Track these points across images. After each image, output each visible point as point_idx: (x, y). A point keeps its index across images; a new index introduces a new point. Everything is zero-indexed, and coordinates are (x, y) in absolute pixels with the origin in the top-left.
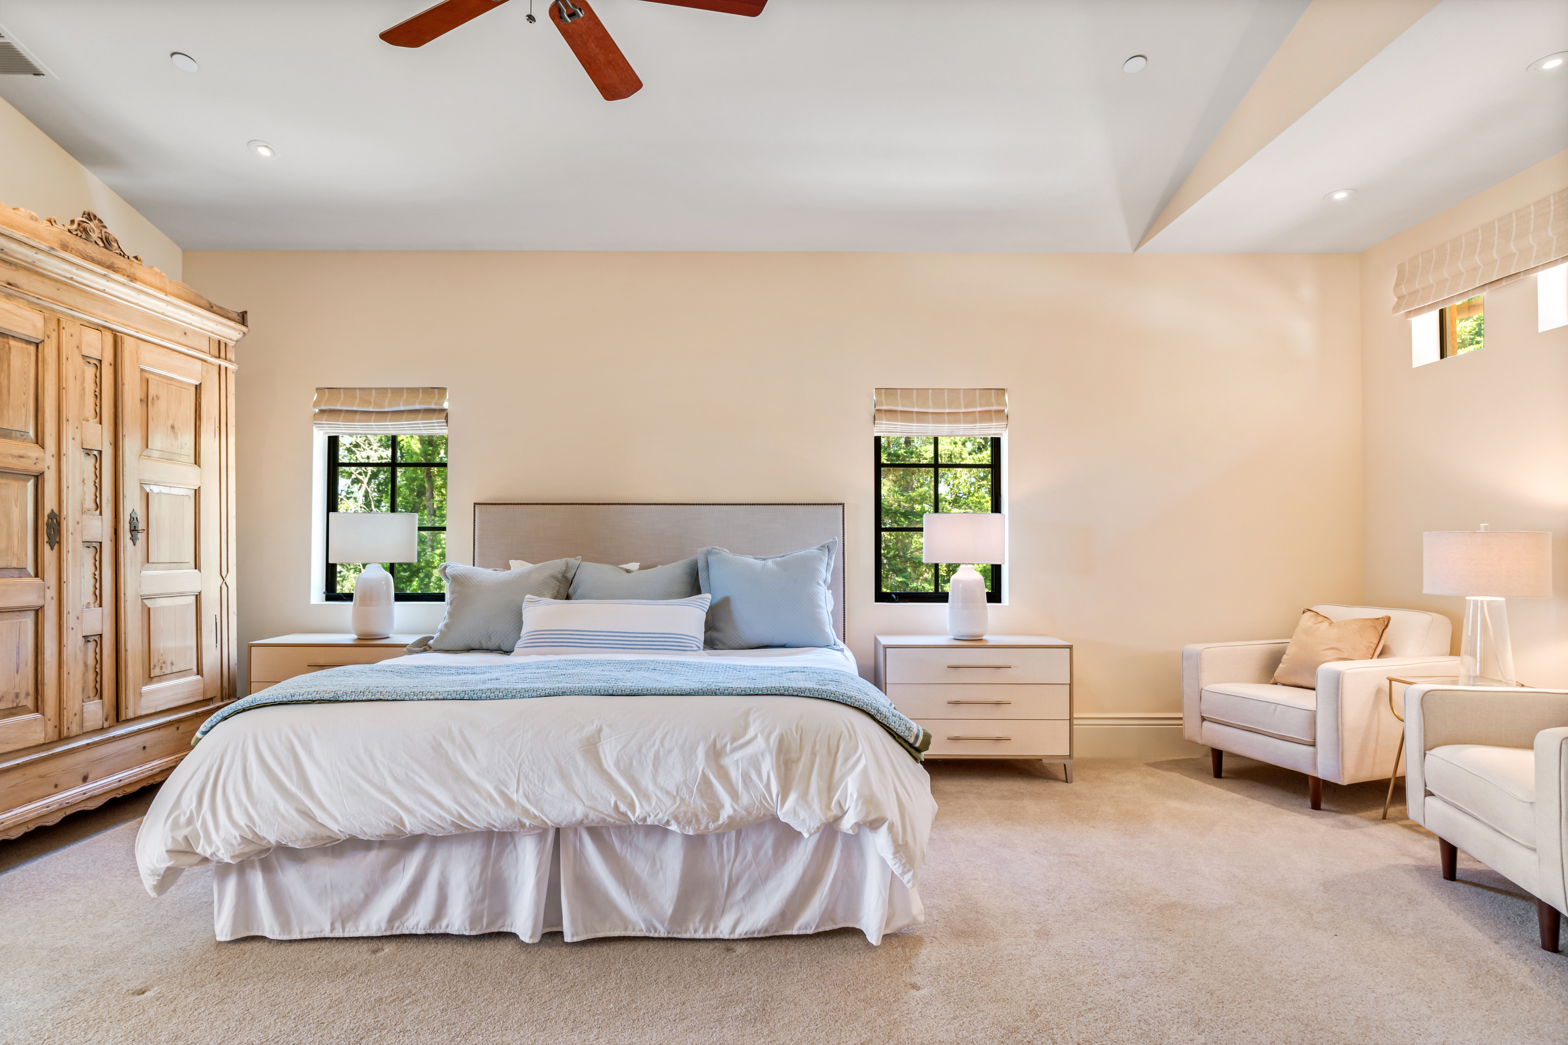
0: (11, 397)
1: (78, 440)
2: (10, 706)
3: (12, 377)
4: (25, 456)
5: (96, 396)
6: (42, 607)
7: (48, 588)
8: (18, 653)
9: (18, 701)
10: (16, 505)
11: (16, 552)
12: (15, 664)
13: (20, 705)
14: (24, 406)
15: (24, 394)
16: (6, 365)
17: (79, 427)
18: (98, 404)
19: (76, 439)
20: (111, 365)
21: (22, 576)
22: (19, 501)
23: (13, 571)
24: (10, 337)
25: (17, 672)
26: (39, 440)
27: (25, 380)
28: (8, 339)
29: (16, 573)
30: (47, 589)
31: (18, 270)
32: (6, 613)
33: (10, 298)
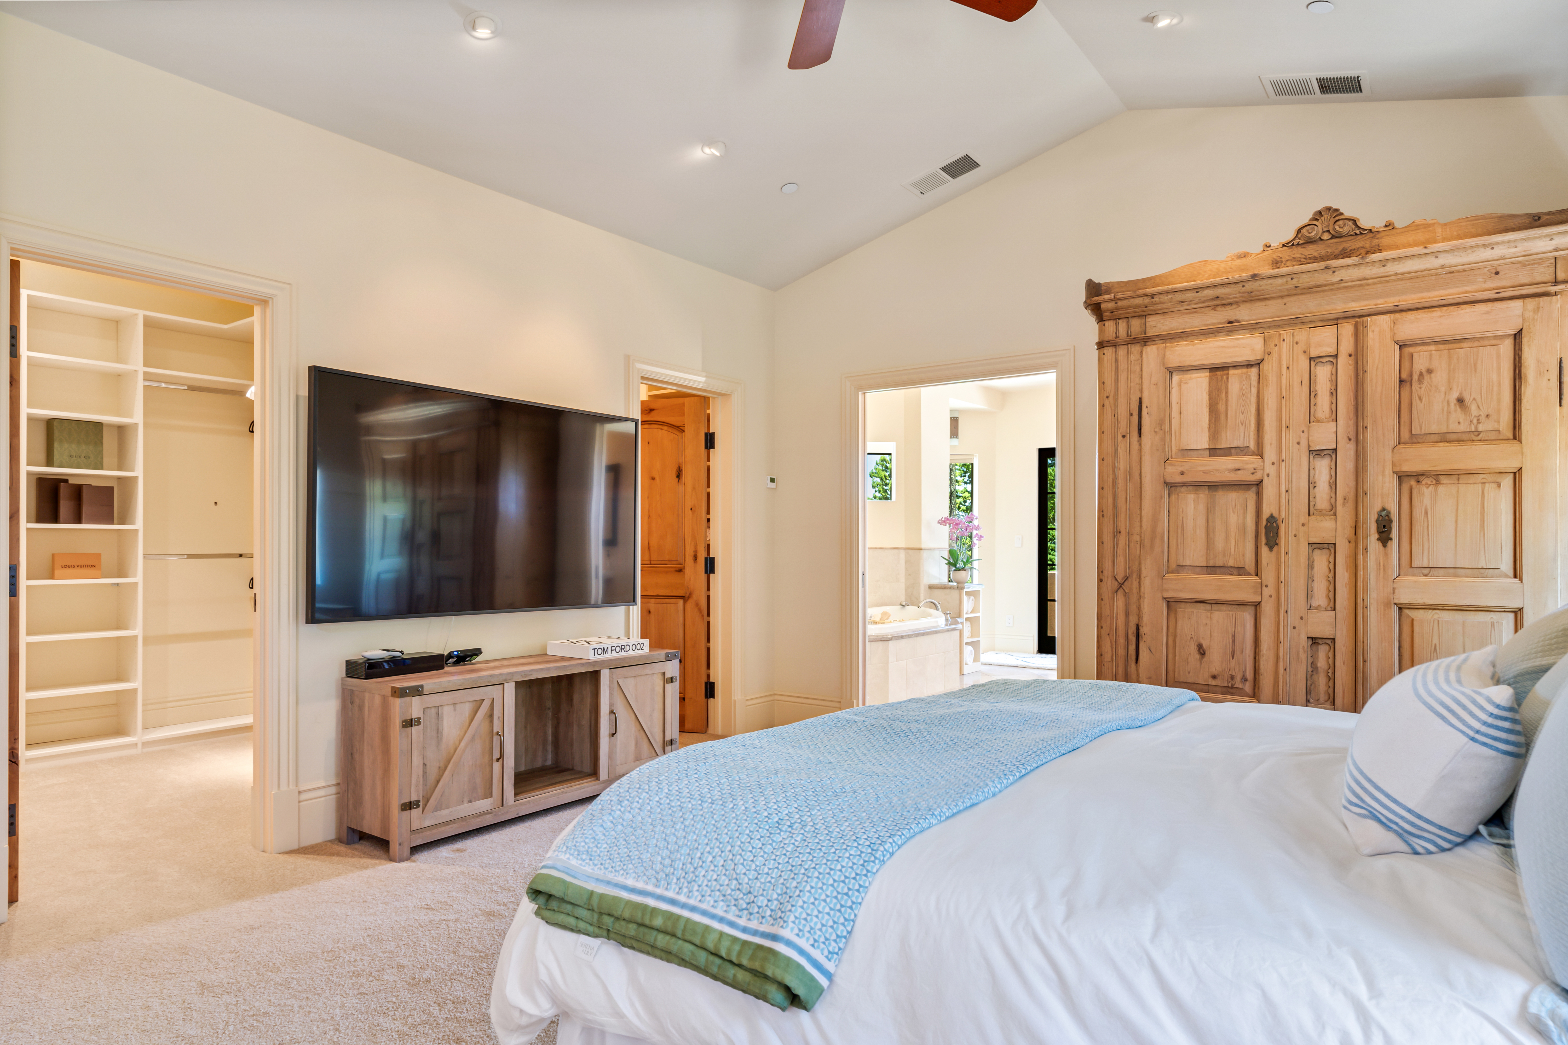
0: (1228, 419)
1: (1304, 443)
2: (1226, 684)
3: (1230, 403)
4: (1241, 468)
5: (1332, 393)
6: (1259, 603)
7: (1267, 586)
8: (1234, 641)
9: (1234, 683)
10: (1234, 512)
11: (1232, 553)
12: (1231, 650)
13: (1235, 686)
14: (1242, 424)
15: (1243, 413)
16: (1224, 393)
17: (1306, 431)
18: (1334, 402)
19: (1301, 444)
20: (1350, 355)
21: (1241, 574)
22: (1237, 508)
23: (1231, 570)
24: (1230, 368)
25: (1233, 657)
26: (1260, 453)
27: (1243, 401)
28: (1228, 370)
29: (1235, 571)
30: (1264, 588)
31: (1240, 306)
32: (1225, 605)
33: (1230, 334)
